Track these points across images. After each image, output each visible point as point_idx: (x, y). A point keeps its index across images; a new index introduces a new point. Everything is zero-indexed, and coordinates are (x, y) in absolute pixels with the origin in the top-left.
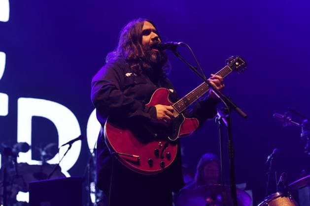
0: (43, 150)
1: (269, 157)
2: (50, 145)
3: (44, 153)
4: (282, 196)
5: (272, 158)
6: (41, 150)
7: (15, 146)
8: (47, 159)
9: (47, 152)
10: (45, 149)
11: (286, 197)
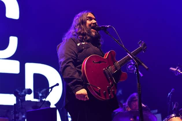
0: (40, 93)
1: (169, 94)
2: (44, 90)
3: (40, 95)
4: (176, 116)
5: (171, 94)
6: (39, 93)
7: (24, 91)
8: (43, 98)
9: (42, 94)
10: (41, 92)
11: (178, 117)
